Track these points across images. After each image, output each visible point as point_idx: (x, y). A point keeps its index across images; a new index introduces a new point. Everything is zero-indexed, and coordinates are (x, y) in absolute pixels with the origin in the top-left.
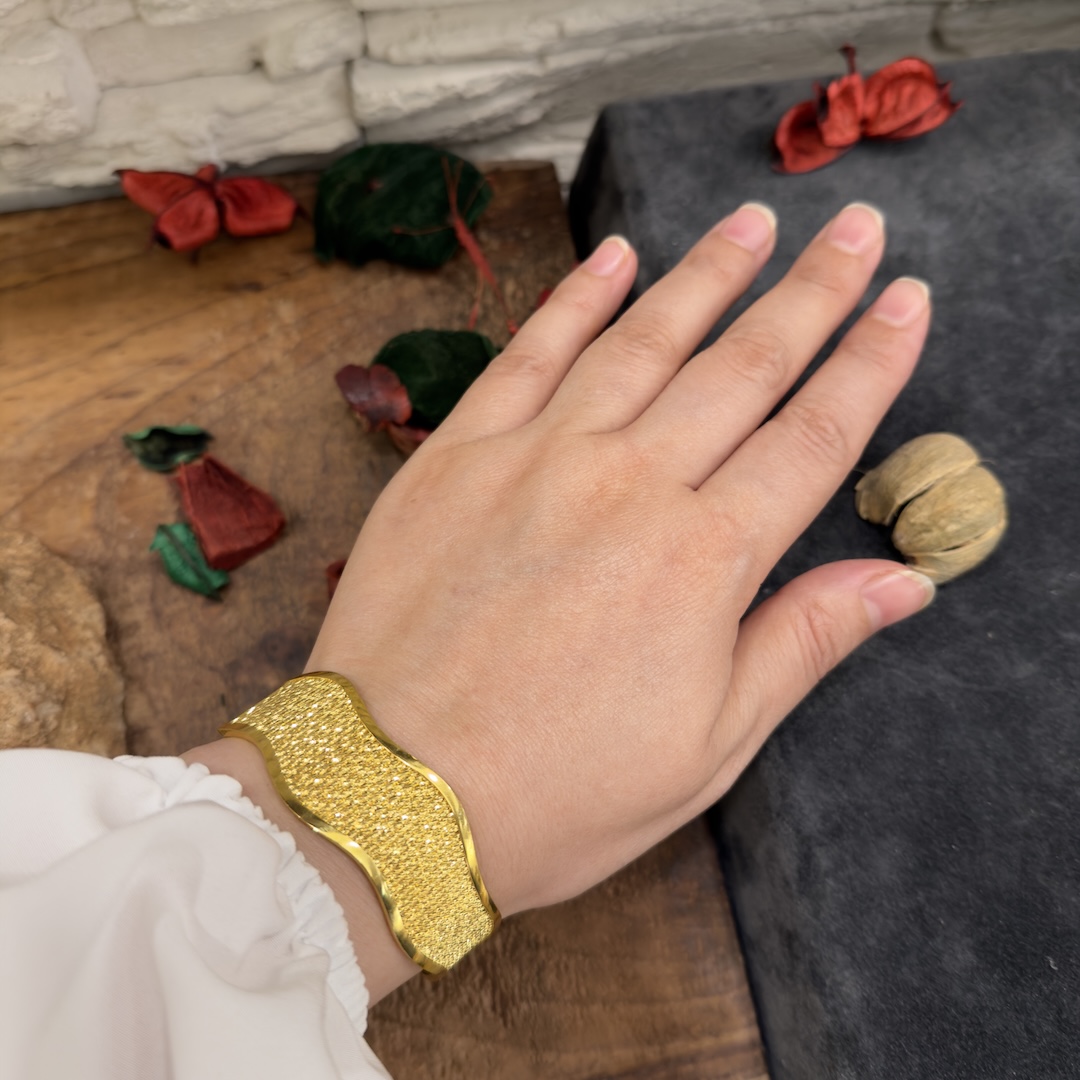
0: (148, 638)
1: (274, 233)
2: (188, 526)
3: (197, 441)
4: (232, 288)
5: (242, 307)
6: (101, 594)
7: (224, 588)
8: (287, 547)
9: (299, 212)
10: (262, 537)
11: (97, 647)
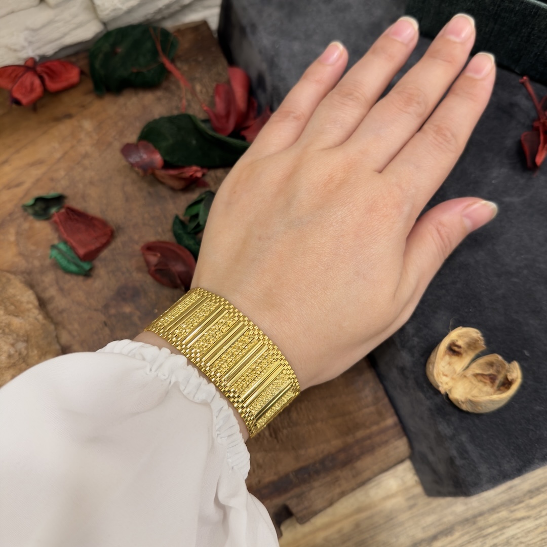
0: (60, 302)
1: (72, 87)
2: (66, 242)
3: (59, 200)
4: (58, 119)
5: (65, 128)
6: (31, 286)
7: (91, 269)
8: (118, 243)
9: (82, 73)
10: (104, 240)
11: (36, 312)
